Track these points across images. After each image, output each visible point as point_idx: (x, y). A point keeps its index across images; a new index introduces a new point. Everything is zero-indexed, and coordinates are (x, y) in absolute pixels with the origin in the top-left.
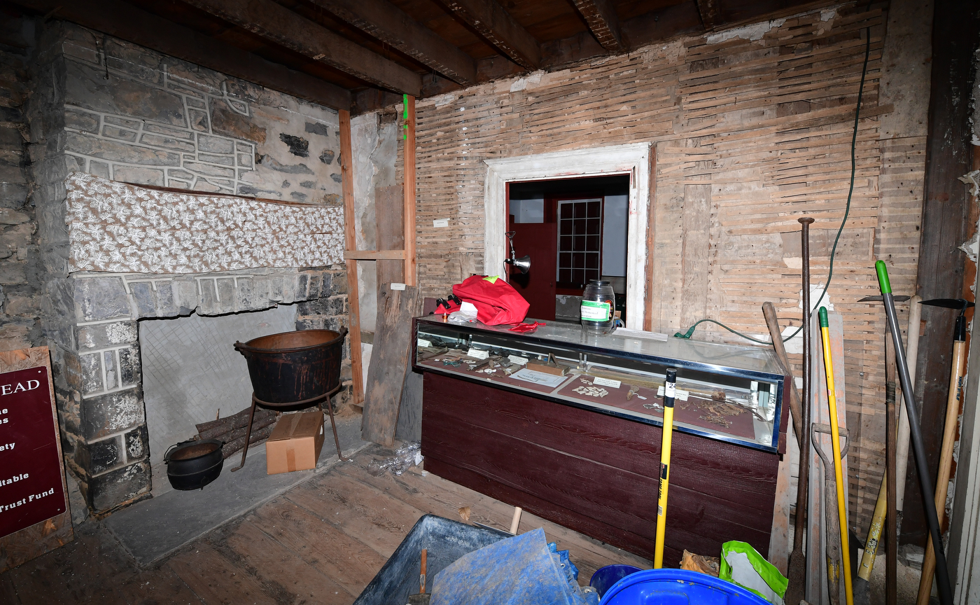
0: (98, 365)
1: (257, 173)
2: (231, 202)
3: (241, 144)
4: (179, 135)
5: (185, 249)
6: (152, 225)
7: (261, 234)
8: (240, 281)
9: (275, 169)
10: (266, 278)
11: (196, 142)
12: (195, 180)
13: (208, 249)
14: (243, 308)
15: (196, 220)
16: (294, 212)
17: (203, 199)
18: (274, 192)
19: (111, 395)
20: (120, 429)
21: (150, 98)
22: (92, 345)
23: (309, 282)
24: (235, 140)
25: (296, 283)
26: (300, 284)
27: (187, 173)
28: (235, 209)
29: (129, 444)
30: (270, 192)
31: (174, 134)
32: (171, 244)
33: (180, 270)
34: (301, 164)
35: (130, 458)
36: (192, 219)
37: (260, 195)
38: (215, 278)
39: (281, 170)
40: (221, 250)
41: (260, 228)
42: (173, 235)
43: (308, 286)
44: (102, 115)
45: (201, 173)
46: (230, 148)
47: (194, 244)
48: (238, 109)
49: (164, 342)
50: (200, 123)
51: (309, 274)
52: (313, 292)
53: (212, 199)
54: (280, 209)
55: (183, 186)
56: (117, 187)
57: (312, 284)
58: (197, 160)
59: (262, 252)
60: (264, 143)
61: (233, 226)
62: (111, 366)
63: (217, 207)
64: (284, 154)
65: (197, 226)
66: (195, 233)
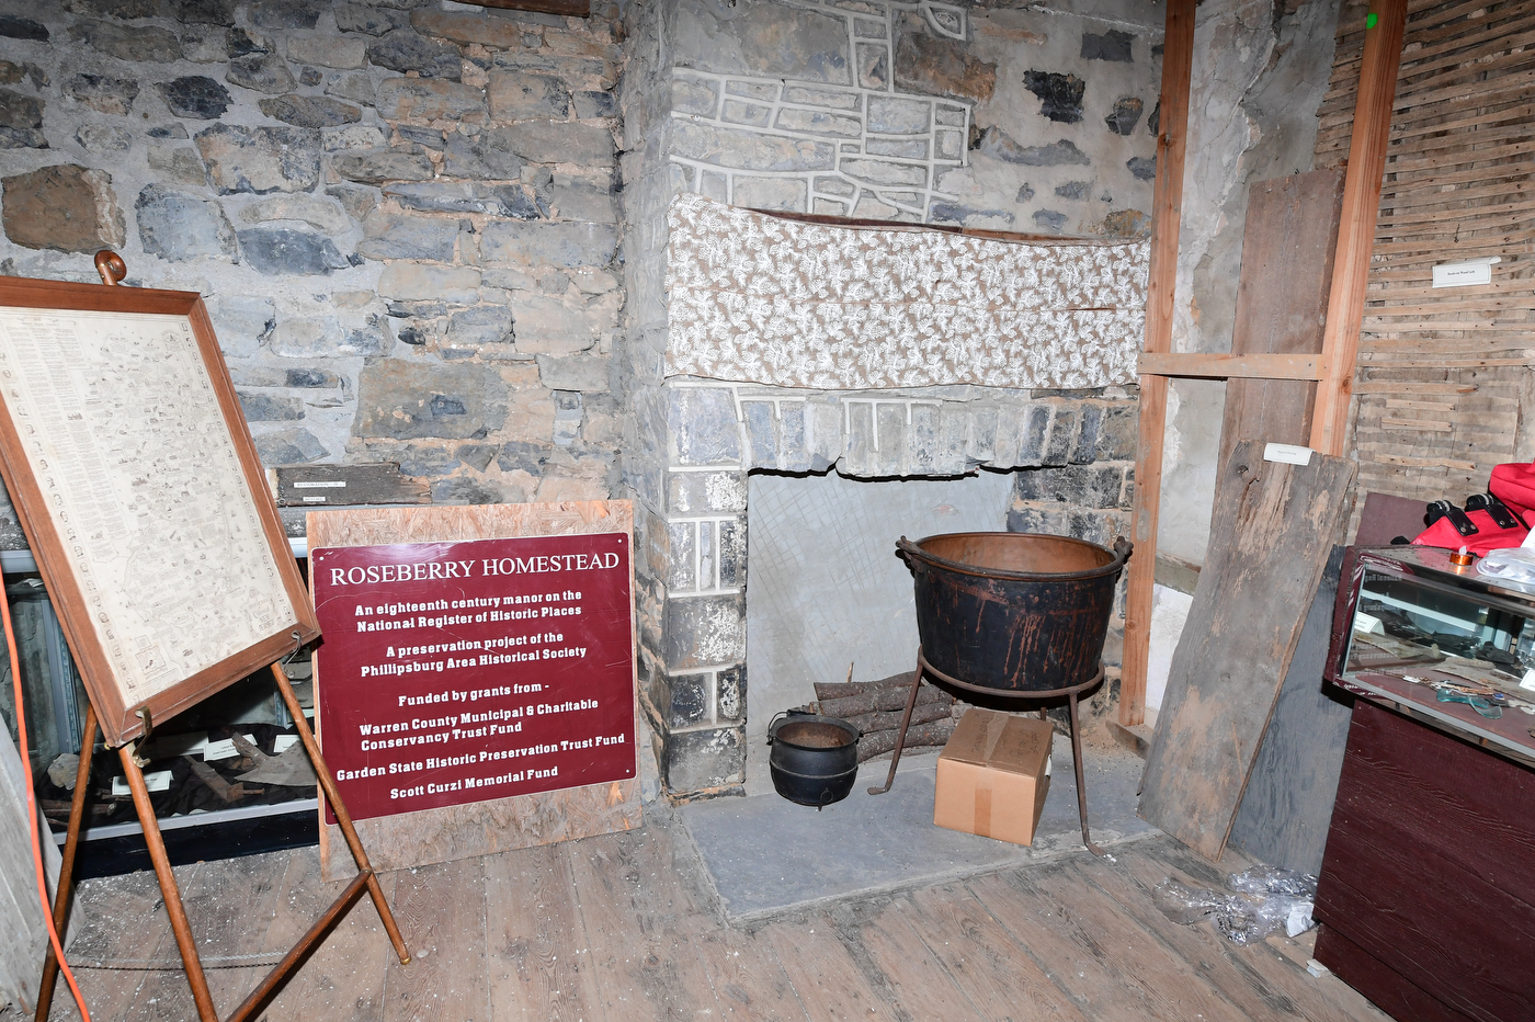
0: (691, 544)
1: (970, 171)
2: (917, 239)
3: (946, 108)
4: (838, 102)
5: (831, 340)
6: (783, 290)
7: (964, 310)
8: (919, 411)
9: (1007, 158)
10: (966, 410)
11: (863, 115)
12: (857, 195)
13: (869, 340)
14: (918, 470)
15: (853, 280)
16: (1036, 258)
17: (868, 236)
18: (998, 213)
19: (705, 600)
20: (711, 662)
21: (796, 32)
22: (686, 508)
23: (1050, 424)
24: (935, 101)
25: (1024, 423)
26: (1031, 428)
27: (844, 182)
28: (922, 255)
29: (721, 692)
30: (991, 214)
31: (829, 102)
32: (810, 329)
33: (820, 382)
34: (1063, 142)
35: (721, 717)
36: (847, 278)
37: (971, 222)
38: (874, 402)
39: (1018, 161)
40: (889, 345)
41: (964, 297)
42: (813, 311)
43: (1047, 434)
44: (723, 80)
45: (867, 180)
46: (924, 120)
47: (847, 331)
48: (944, 26)
49: (781, 518)
50: (875, 72)
51: (1054, 406)
52: (1058, 448)
53: (884, 234)
54: (1010, 251)
55: (835, 212)
56: (738, 216)
57: (1057, 428)
58: (863, 155)
59: (963, 352)
60: (989, 100)
61: (915, 293)
62: (708, 549)
63: (891, 253)
64: (1025, 117)
65: (854, 292)
66: (849, 307)
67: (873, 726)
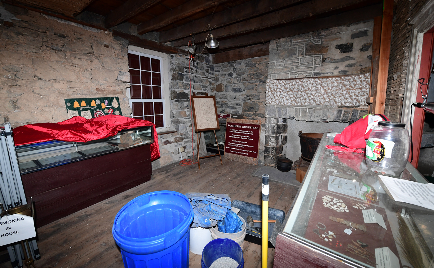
0: (268, 127)
1: (322, 66)
2: (308, 80)
3: (317, 56)
4: (295, 60)
5: (291, 98)
6: (282, 91)
7: (319, 91)
8: (309, 110)
9: (332, 62)
10: (321, 110)
11: (299, 61)
12: (298, 74)
13: (298, 97)
14: (309, 120)
15: (295, 88)
16: (337, 80)
17: (298, 81)
18: (329, 73)
19: (270, 136)
20: (271, 146)
21: (287, 52)
22: (268, 122)
23: (342, 113)
24: (314, 56)
25: (335, 113)
26: (337, 114)
27: (296, 73)
28: (309, 82)
29: (272, 151)
30: (328, 73)
31: (293, 61)
32: (287, 96)
33: (289, 104)
34: (346, 56)
35: (272, 154)
36: (294, 88)
37: (322, 75)
38: (300, 108)
39: (334, 62)
40: (302, 98)
41: (318, 89)
42: (288, 93)
43: (342, 115)
44: (276, 62)
45: (300, 71)
46: (312, 60)
47: (294, 96)
48: (317, 43)
49: (294, 127)
50: (302, 54)
51: (343, 110)
52: (344, 118)
53: (301, 80)
54: (329, 80)
55: (294, 77)
56: (275, 81)
57: (344, 114)
58: (299, 68)
59: (318, 99)
60: (327, 53)
61: (307, 89)
62: (271, 129)
63: (302, 83)
64: (337, 54)
65: (295, 90)
66: (294, 92)
67: (303, 165)
